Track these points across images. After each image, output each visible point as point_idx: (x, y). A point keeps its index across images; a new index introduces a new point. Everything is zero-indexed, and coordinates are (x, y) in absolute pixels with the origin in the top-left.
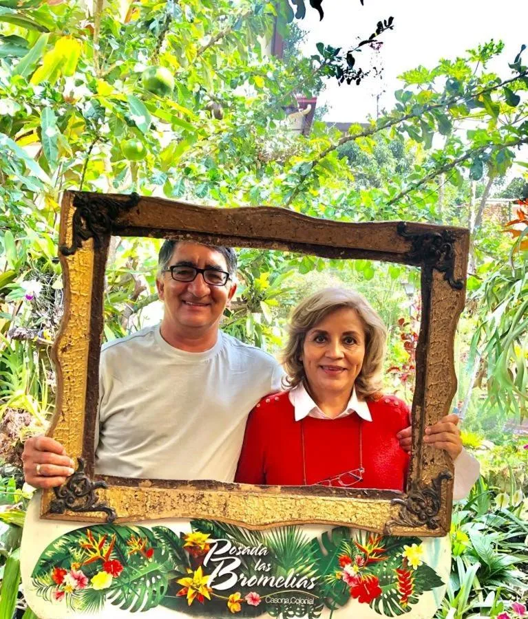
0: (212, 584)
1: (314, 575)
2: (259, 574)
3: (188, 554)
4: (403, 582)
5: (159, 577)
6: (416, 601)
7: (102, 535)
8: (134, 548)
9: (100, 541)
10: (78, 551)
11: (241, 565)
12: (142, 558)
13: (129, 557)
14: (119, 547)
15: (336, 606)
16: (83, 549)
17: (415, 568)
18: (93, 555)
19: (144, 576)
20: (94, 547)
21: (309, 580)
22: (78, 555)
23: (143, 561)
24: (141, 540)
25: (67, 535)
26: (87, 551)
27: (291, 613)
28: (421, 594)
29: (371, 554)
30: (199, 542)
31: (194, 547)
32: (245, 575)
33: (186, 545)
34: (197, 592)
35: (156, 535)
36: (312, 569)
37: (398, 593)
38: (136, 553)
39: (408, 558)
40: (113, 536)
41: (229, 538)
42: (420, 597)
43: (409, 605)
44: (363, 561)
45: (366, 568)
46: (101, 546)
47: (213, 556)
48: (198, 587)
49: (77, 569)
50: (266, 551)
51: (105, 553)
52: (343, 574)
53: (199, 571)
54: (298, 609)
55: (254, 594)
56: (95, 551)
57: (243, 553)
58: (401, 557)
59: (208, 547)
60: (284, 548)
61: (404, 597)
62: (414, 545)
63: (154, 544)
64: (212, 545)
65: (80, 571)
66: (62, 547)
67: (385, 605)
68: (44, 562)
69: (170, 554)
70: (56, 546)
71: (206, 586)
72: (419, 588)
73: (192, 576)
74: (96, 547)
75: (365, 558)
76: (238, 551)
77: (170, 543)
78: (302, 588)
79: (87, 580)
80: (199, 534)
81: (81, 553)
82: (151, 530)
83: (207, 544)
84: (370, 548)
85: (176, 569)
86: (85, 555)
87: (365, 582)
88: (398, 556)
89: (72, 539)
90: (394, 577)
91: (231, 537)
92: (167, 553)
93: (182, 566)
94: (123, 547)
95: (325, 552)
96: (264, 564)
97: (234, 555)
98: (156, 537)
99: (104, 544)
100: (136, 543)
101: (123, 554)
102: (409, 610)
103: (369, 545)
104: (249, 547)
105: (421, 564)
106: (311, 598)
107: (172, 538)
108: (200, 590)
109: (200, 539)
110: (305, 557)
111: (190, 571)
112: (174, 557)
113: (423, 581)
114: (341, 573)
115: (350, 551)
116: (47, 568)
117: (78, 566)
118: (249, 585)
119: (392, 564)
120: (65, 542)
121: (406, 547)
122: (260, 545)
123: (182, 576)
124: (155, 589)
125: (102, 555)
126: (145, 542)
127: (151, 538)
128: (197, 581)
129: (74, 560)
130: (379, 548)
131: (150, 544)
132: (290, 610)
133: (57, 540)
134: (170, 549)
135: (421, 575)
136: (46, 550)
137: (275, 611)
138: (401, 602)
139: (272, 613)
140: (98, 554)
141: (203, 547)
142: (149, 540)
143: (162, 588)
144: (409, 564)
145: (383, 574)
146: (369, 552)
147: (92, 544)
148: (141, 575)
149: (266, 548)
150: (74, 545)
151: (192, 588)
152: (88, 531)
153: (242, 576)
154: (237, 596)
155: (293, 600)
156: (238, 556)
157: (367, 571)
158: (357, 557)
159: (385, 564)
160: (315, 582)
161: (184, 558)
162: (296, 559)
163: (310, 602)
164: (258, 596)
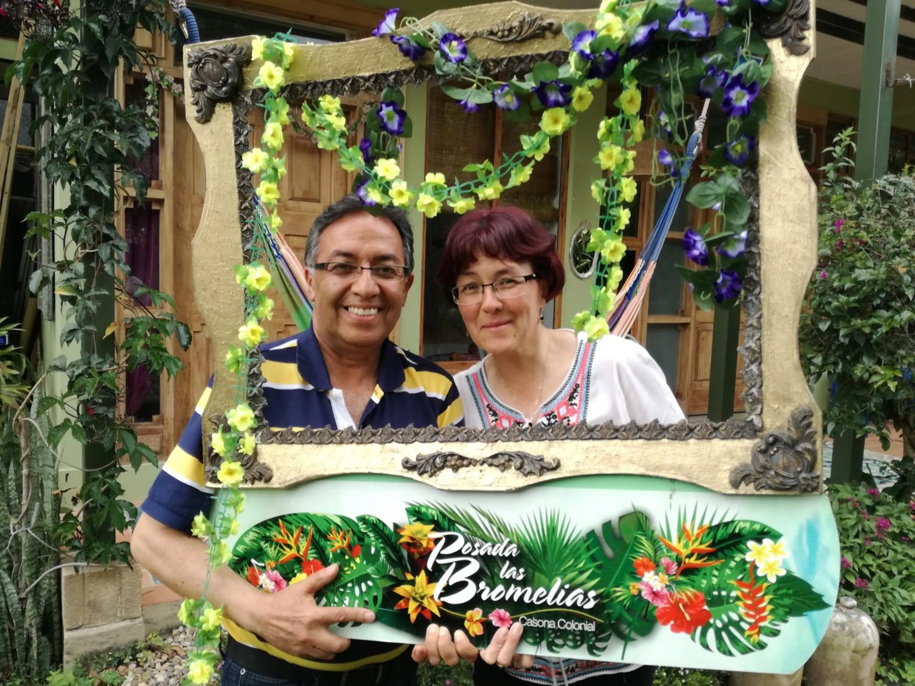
0: (441, 595)
1: (594, 588)
2: (508, 583)
3: (405, 553)
4: (749, 602)
5: (370, 583)
6: (775, 633)
7: (297, 527)
8: (337, 545)
9: (295, 535)
10: (271, 546)
11: (481, 571)
12: (347, 557)
13: (331, 556)
14: (318, 543)
15: (633, 635)
16: (277, 544)
17: (772, 579)
18: (289, 553)
19: (352, 581)
20: (289, 542)
21: (585, 595)
22: (271, 551)
23: (349, 561)
24: (345, 534)
25: (257, 526)
26: (281, 547)
27: (559, 642)
28: (786, 621)
29: (690, 556)
30: (419, 536)
31: (414, 543)
32: (487, 585)
33: (402, 540)
34: (421, 607)
35: (362, 527)
36: (590, 578)
37: (741, 619)
38: (339, 551)
39: (758, 564)
40: (309, 528)
41: (460, 531)
42: (782, 627)
43: (763, 638)
44: (674, 567)
45: (681, 578)
46: (297, 541)
47: (440, 556)
48: (422, 598)
49: (272, 569)
50: (515, 550)
51: (302, 550)
52: (642, 587)
53: (422, 578)
54: (570, 637)
55: (502, 611)
56: (290, 547)
57: (482, 553)
58: (744, 562)
59: (432, 544)
60: (544, 546)
61: (753, 626)
62: (767, 541)
63: (361, 539)
64: (437, 541)
65: (275, 572)
66: (253, 541)
67: (719, 638)
68: (236, 558)
69: (382, 552)
70: (247, 540)
71: (432, 597)
72: (781, 611)
73: (412, 583)
74: (292, 542)
75: (679, 562)
76: (474, 549)
77: (381, 537)
78: (574, 606)
79: (284, 582)
80: (419, 526)
81: (275, 549)
82: (356, 520)
83: (429, 540)
84: (686, 546)
85: (392, 573)
86: (279, 552)
87: (681, 600)
88: (738, 559)
89: (262, 531)
90: (734, 594)
91: (462, 529)
92: (377, 552)
93: (399, 570)
94: (322, 542)
95: (609, 552)
96: (514, 568)
97: (469, 555)
98: (363, 530)
99: (300, 539)
100: (339, 538)
101: (324, 552)
102: (762, 646)
103: (683, 541)
104: (490, 544)
105: (782, 573)
106: (590, 621)
107: (383, 532)
108: (425, 602)
109: (419, 532)
110: (578, 559)
111: (409, 577)
112: (388, 556)
113: (787, 601)
114: (638, 585)
115: (651, 552)
116: (240, 566)
117: (273, 565)
118: (493, 599)
119: (728, 571)
120: (256, 535)
121: (751, 544)
122: (507, 541)
123: (399, 582)
124: (366, 599)
125: (298, 552)
126: (349, 536)
127: (356, 531)
128: (420, 590)
129: (268, 557)
130: (703, 547)
131: (356, 539)
132: (557, 637)
133: (246, 534)
134: (381, 545)
135: (784, 591)
136: (237, 545)
137: (535, 638)
138: (747, 633)
139: (531, 640)
140: (294, 551)
141: (424, 544)
142: (354, 533)
143: (375, 598)
144: (760, 573)
145: (711, 588)
146: (685, 552)
147: (286, 538)
148: (348, 580)
149: (514, 545)
150: (267, 539)
151: (415, 599)
152: (280, 521)
153: (482, 585)
154: (477, 613)
155: (562, 624)
156: (475, 557)
157: (684, 583)
158: (664, 561)
159: (716, 573)
160: (595, 598)
161: (401, 558)
162: (562, 562)
163: (590, 627)
164: (508, 614)
